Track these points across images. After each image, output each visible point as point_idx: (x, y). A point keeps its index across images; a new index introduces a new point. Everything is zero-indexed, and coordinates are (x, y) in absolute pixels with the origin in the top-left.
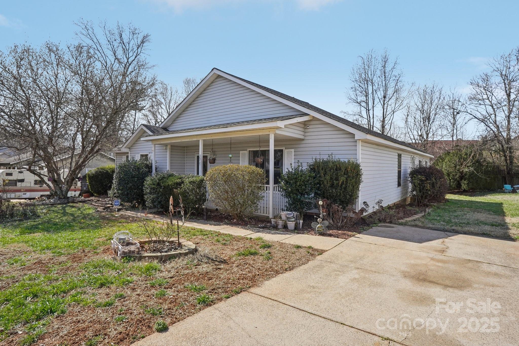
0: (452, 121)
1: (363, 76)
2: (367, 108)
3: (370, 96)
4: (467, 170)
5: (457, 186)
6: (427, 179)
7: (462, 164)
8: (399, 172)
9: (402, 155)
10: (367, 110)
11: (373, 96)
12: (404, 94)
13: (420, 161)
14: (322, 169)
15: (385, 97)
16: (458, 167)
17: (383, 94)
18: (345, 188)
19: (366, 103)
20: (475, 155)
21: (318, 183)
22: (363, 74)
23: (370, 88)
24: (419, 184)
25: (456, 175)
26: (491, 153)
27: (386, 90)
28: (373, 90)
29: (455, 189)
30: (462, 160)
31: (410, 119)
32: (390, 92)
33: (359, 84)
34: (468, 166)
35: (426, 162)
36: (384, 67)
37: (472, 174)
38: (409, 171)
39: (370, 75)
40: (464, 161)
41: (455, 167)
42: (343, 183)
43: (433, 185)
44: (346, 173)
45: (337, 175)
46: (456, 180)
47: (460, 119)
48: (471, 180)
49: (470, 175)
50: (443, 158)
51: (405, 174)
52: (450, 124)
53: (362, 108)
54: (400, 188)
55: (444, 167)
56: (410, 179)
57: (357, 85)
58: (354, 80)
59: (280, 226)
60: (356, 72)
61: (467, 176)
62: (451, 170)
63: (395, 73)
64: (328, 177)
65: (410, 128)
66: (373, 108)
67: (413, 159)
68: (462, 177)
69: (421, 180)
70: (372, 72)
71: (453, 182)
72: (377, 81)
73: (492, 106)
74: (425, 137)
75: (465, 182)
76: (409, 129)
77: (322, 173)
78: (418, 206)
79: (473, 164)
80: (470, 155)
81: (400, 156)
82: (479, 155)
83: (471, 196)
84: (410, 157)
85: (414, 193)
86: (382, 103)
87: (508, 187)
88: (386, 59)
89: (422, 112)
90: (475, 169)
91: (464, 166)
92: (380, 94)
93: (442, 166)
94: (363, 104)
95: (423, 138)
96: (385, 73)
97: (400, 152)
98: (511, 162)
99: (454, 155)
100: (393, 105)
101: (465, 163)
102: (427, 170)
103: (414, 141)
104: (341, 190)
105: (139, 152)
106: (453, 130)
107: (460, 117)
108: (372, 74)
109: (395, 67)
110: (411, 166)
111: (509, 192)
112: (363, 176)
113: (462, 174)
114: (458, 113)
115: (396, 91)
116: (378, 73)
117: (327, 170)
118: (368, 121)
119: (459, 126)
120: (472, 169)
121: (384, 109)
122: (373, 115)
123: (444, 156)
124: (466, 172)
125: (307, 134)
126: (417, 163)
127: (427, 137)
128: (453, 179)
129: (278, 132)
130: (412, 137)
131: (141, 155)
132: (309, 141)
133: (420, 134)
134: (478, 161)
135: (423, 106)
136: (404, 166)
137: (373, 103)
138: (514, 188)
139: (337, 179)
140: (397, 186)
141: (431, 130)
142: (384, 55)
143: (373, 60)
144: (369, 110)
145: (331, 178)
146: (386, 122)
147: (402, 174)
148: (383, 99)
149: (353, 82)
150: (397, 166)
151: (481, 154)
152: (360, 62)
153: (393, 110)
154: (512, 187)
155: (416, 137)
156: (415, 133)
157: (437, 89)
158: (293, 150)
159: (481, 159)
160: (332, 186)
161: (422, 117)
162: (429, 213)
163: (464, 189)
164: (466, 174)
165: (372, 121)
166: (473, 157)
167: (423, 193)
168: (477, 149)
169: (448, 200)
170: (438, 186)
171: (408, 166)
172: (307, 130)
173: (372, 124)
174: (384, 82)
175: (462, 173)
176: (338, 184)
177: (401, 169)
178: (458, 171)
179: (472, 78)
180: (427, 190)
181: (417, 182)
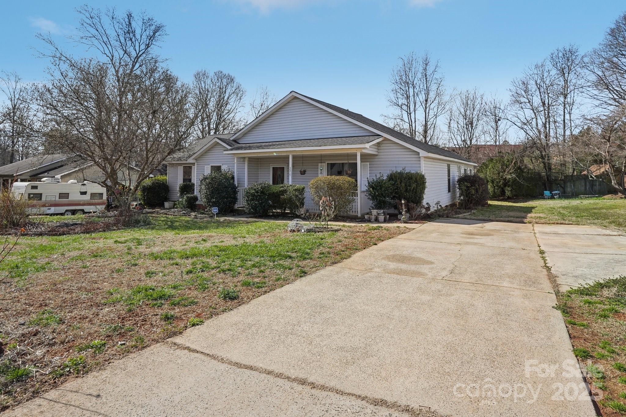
0: (494, 126)
1: (404, 78)
2: (409, 112)
3: (411, 98)
4: (509, 177)
5: (501, 193)
6: (472, 186)
7: (505, 171)
8: (449, 180)
9: (451, 165)
10: (408, 113)
11: (414, 100)
12: (446, 98)
13: (465, 170)
14: (399, 179)
15: (426, 101)
16: (501, 174)
17: (424, 98)
18: (416, 192)
19: (407, 106)
20: (516, 161)
21: (396, 189)
22: (403, 76)
23: (411, 90)
24: (466, 190)
25: (500, 182)
26: (531, 160)
27: (427, 94)
28: (414, 93)
29: (500, 196)
30: (505, 166)
31: (454, 125)
32: (432, 95)
33: (400, 86)
34: (510, 173)
35: (470, 170)
36: (425, 69)
37: (514, 180)
38: (457, 179)
39: (410, 77)
40: (507, 167)
41: (499, 174)
42: (414, 188)
43: (477, 191)
44: (416, 181)
45: (410, 182)
46: (500, 187)
47: (502, 125)
48: (514, 187)
49: (513, 182)
50: (487, 165)
51: (453, 182)
52: (492, 129)
53: (404, 112)
54: (450, 194)
55: (489, 174)
56: (457, 186)
57: (397, 87)
58: (394, 82)
59: (373, 220)
60: (396, 74)
61: (510, 183)
62: (495, 177)
63: (437, 76)
64: (403, 185)
65: (453, 132)
66: (415, 112)
67: (459, 168)
68: (506, 183)
69: (467, 187)
70: (413, 74)
71: (497, 189)
72: (418, 84)
73: (533, 110)
74: (468, 143)
75: (509, 189)
76: (452, 134)
77: (399, 181)
78: (466, 209)
79: (515, 170)
80: (512, 162)
81: (449, 166)
82: (520, 162)
83: (514, 202)
84: (457, 166)
85: (462, 198)
86: (424, 107)
87: (547, 193)
88: (427, 62)
89: (465, 117)
90: (517, 176)
91: (506, 173)
92: (422, 97)
93: (486, 173)
94: (404, 107)
95: (466, 143)
96: (426, 76)
97: (449, 163)
98: (550, 169)
99: (497, 162)
100: (435, 109)
101: (507, 170)
102: (472, 178)
103: (457, 146)
104: (413, 193)
105: (208, 163)
106: (496, 136)
107: (502, 123)
108: (413, 76)
109: (436, 70)
110: (458, 174)
111: (548, 199)
112: (427, 184)
113: (505, 181)
114: (499, 120)
115: (438, 95)
116: (419, 75)
117: (402, 179)
118: (410, 125)
119: (501, 133)
120: (514, 175)
121: (426, 113)
122: (415, 119)
123: (487, 163)
124: (510, 178)
125: (380, 151)
126: (463, 171)
127: (471, 143)
128: (497, 186)
129: (364, 151)
130: (456, 143)
131: (212, 166)
132: (383, 157)
133: (463, 139)
134: (519, 168)
135: (465, 112)
136: (453, 174)
137: (415, 106)
138: (552, 194)
139: (410, 186)
140: (447, 192)
141: (474, 136)
142: (425, 57)
143: (414, 62)
144: (410, 114)
145: (406, 185)
146: (429, 127)
147: (451, 181)
148: (425, 102)
149: (393, 84)
150: (447, 175)
151: (522, 161)
152: (401, 64)
153: (435, 114)
154: (551, 193)
155: (460, 142)
156: (459, 138)
157: (479, 94)
158: (368, 163)
159: (522, 166)
160: (406, 191)
161: (465, 123)
162: (474, 213)
163: (509, 197)
164: (509, 181)
165: (414, 125)
166: (514, 163)
167: (469, 197)
168: (518, 156)
169: (490, 205)
170: (481, 191)
171: (456, 174)
172: (379, 148)
173: (414, 129)
174: (425, 85)
175: (505, 179)
176: (410, 190)
177: (450, 177)
178: (501, 177)
179: (513, 81)
180: (472, 195)
181: (464, 188)
